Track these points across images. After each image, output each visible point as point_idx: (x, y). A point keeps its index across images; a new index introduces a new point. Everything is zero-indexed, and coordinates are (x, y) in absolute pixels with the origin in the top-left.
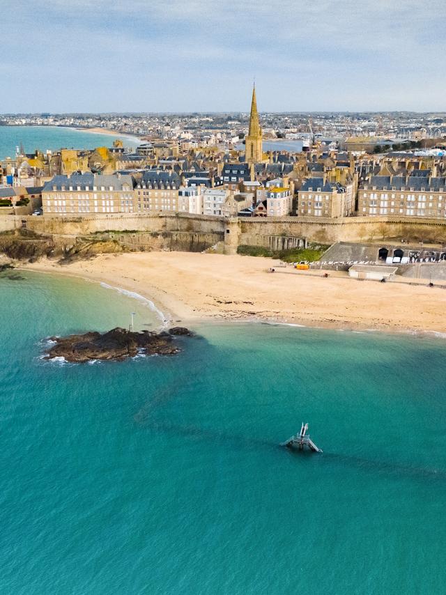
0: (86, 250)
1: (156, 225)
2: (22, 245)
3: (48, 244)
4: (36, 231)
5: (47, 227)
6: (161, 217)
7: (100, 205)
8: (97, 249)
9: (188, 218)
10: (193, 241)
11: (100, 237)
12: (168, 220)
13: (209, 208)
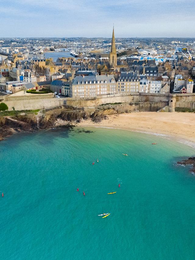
0: (101, 114)
1: (129, 99)
2: (68, 113)
3: (81, 112)
4: (73, 106)
5: (78, 103)
6: (132, 95)
7: (100, 91)
8: (106, 113)
9: (146, 95)
10: (151, 106)
11: (105, 107)
12: (135, 96)
13: (153, 90)
